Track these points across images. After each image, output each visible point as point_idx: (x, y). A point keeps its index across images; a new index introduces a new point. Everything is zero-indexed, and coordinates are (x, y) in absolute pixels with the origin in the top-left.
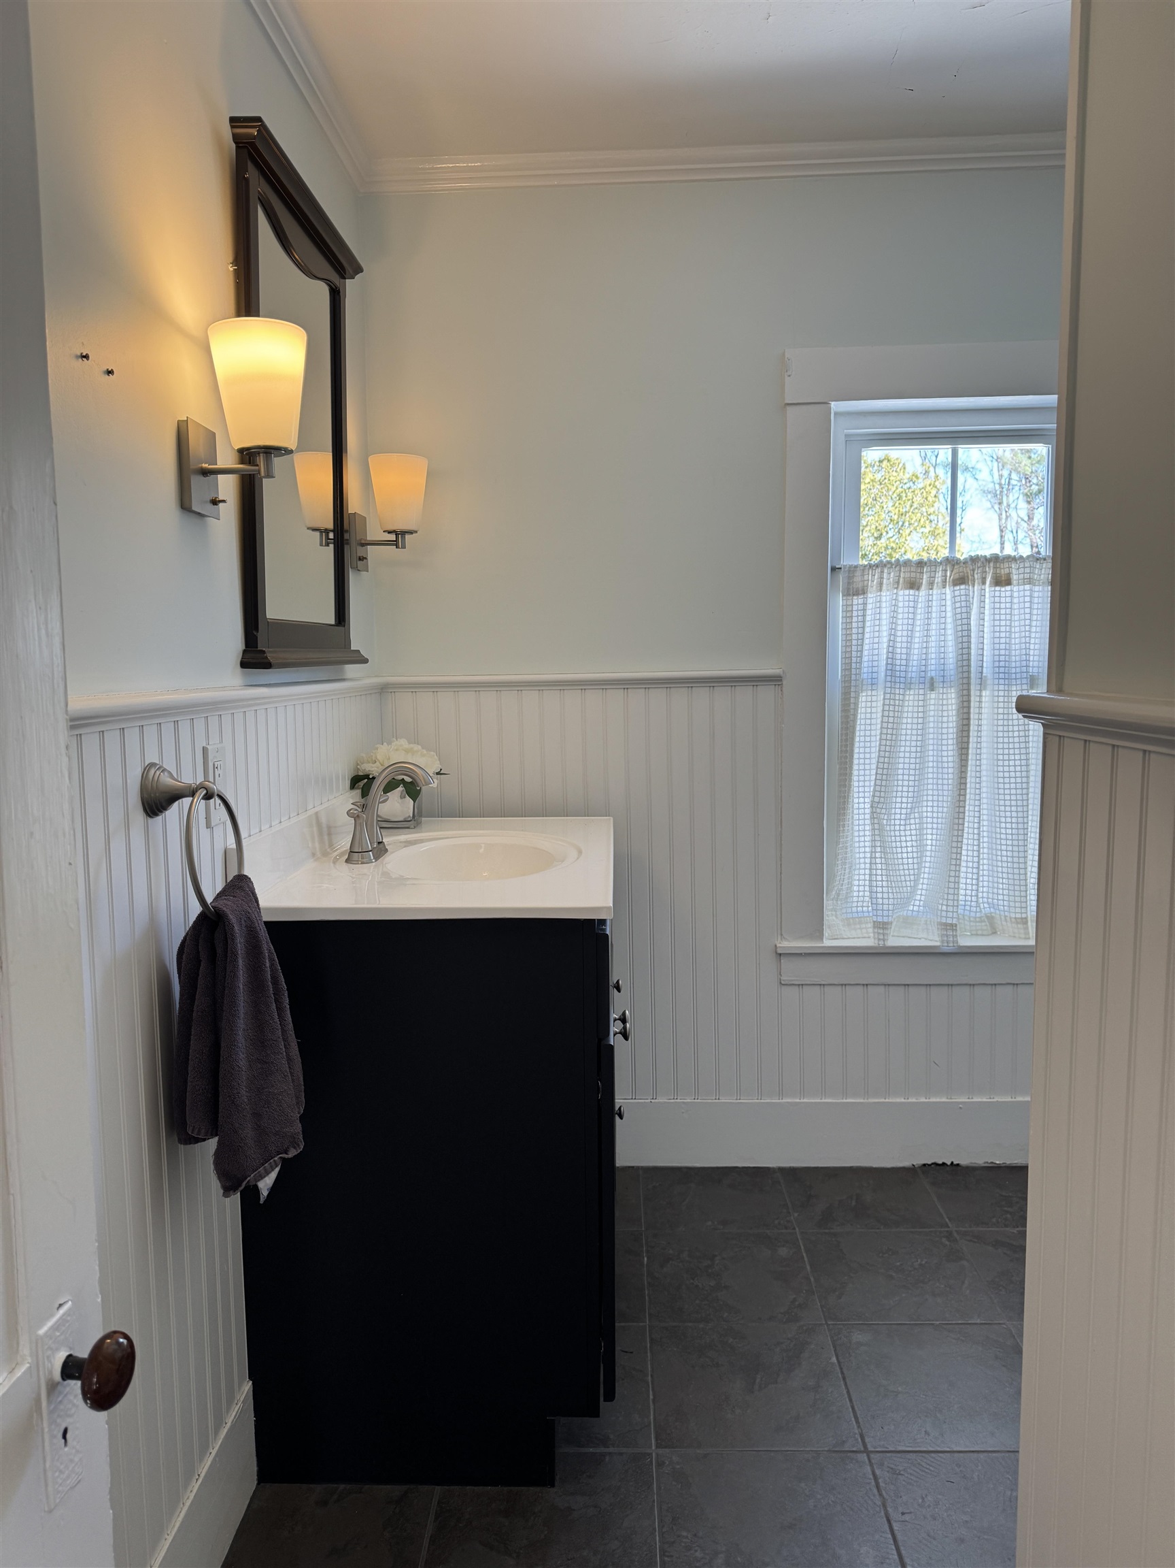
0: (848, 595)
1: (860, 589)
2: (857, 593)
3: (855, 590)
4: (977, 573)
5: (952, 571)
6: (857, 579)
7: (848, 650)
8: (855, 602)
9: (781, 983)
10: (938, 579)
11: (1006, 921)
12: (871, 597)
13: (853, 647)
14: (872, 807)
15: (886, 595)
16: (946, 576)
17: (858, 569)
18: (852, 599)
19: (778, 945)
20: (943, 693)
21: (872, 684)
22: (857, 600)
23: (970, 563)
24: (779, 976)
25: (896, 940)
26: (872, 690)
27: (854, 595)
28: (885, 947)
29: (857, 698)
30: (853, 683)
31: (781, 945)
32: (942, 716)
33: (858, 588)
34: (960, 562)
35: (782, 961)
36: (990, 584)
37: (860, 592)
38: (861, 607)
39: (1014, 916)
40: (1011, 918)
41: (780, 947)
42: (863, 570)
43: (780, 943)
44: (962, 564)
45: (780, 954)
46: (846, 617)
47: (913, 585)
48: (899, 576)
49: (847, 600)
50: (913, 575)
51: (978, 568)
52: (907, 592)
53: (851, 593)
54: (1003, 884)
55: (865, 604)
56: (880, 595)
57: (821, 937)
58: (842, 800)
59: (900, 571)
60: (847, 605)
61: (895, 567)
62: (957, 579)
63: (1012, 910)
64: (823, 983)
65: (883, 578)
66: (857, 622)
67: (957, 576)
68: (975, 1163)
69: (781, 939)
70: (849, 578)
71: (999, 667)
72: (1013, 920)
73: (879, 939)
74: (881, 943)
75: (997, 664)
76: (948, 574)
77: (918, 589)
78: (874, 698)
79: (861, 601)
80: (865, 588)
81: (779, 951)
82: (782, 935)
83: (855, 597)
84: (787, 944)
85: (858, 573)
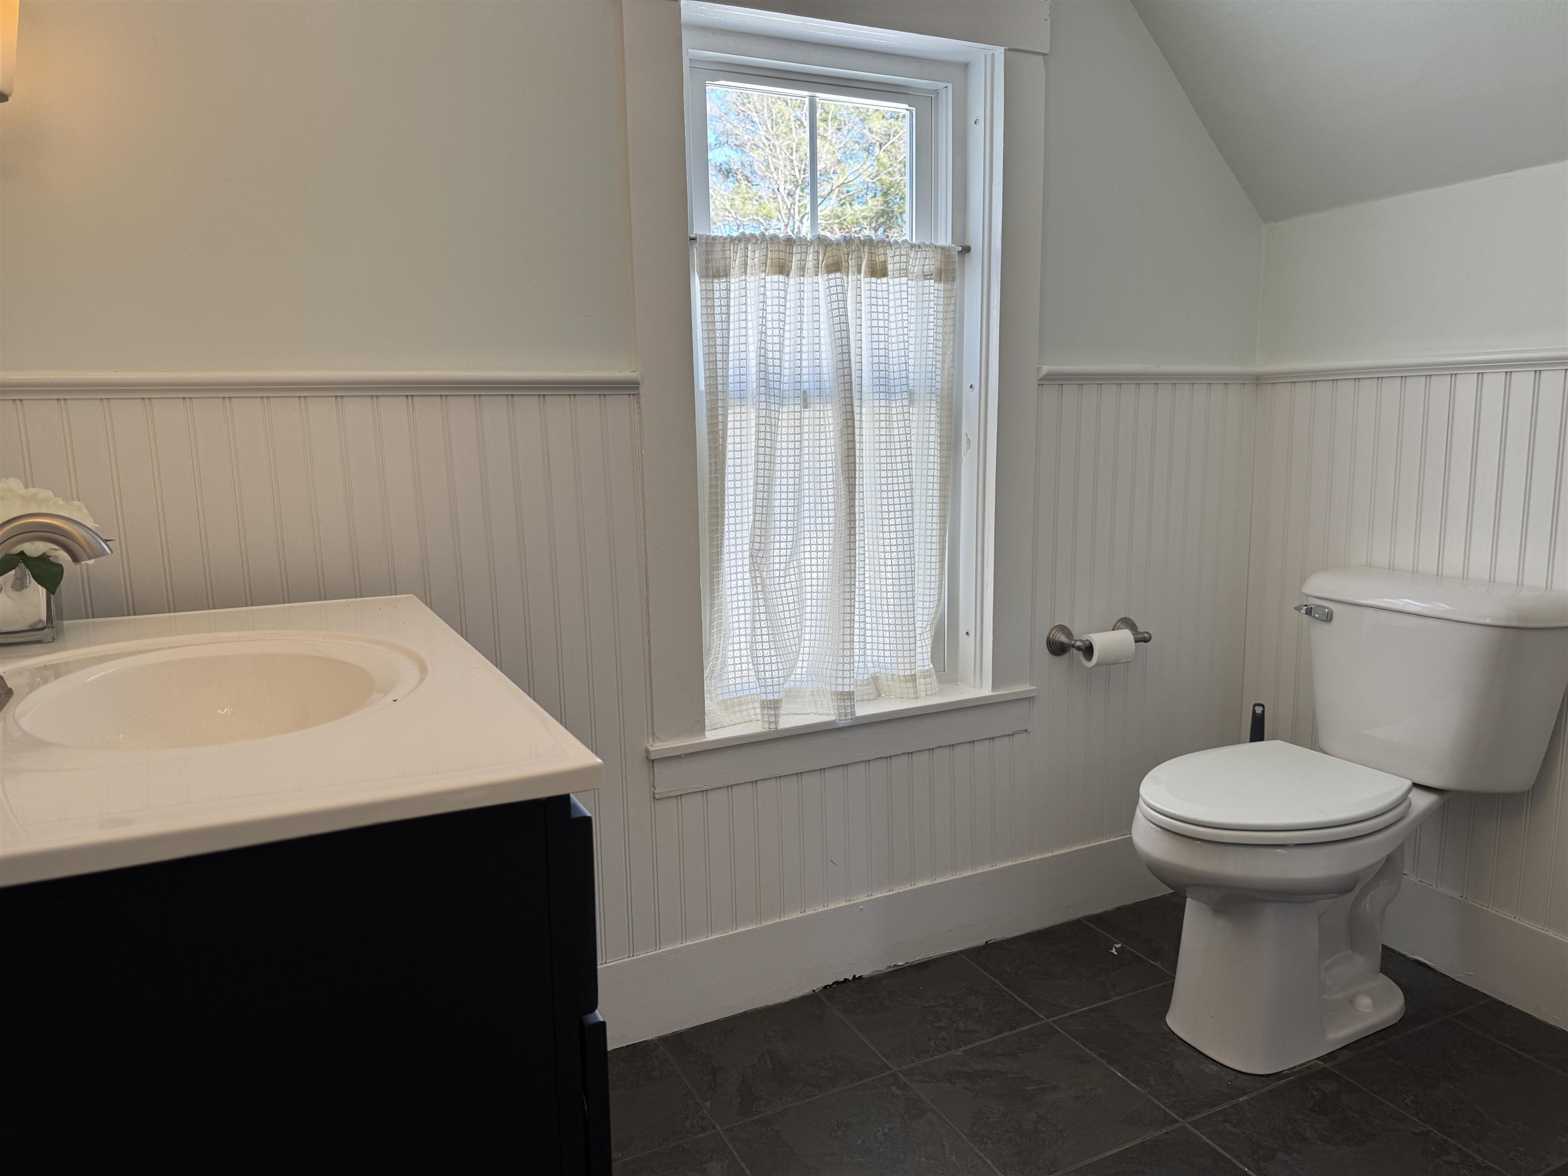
0: (707, 276)
1: (721, 269)
2: (717, 276)
3: (715, 269)
4: (851, 259)
5: (825, 254)
6: (718, 255)
7: (712, 351)
8: (716, 287)
9: (654, 798)
10: (810, 264)
11: (893, 680)
12: (735, 282)
13: (717, 347)
14: (751, 556)
15: (752, 281)
16: (818, 260)
17: (717, 241)
18: (713, 282)
19: (651, 749)
20: (820, 411)
21: (741, 398)
22: (719, 285)
23: (843, 245)
24: (652, 789)
25: (788, 721)
26: (741, 406)
27: (714, 277)
28: (777, 731)
29: (725, 415)
30: (720, 396)
31: (654, 749)
32: (820, 439)
33: (718, 268)
34: (833, 243)
35: (655, 769)
36: (865, 274)
37: (722, 274)
38: (724, 294)
39: (903, 674)
40: (899, 676)
41: (654, 751)
42: (723, 243)
43: (652, 745)
44: (835, 246)
45: (653, 761)
46: (707, 306)
47: (782, 269)
48: (767, 256)
49: (706, 283)
50: (782, 255)
51: (853, 252)
52: (775, 278)
53: (710, 273)
54: (889, 637)
55: (728, 290)
56: (745, 280)
57: (702, 729)
58: (715, 550)
59: (767, 248)
60: (707, 290)
61: (761, 244)
62: (831, 265)
63: (901, 666)
64: (705, 788)
65: (747, 257)
66: (721, 314)
67: (830, 261)
68: (878, 971)
69: (654, 741)
70: (708, 253)
71: (879, 378)
72: (902, 678)
73: (770, 723)
74: (773, 726)
75: (876, 374)
76: (821, 258)
77: (788, 275)
78: (744, 417)
79: (723, 286)
80: (728, 268)
81: (653, 757)
82: (654, 734)
83: (716, 281)
84: (660, 746)
85: (718, 248)
